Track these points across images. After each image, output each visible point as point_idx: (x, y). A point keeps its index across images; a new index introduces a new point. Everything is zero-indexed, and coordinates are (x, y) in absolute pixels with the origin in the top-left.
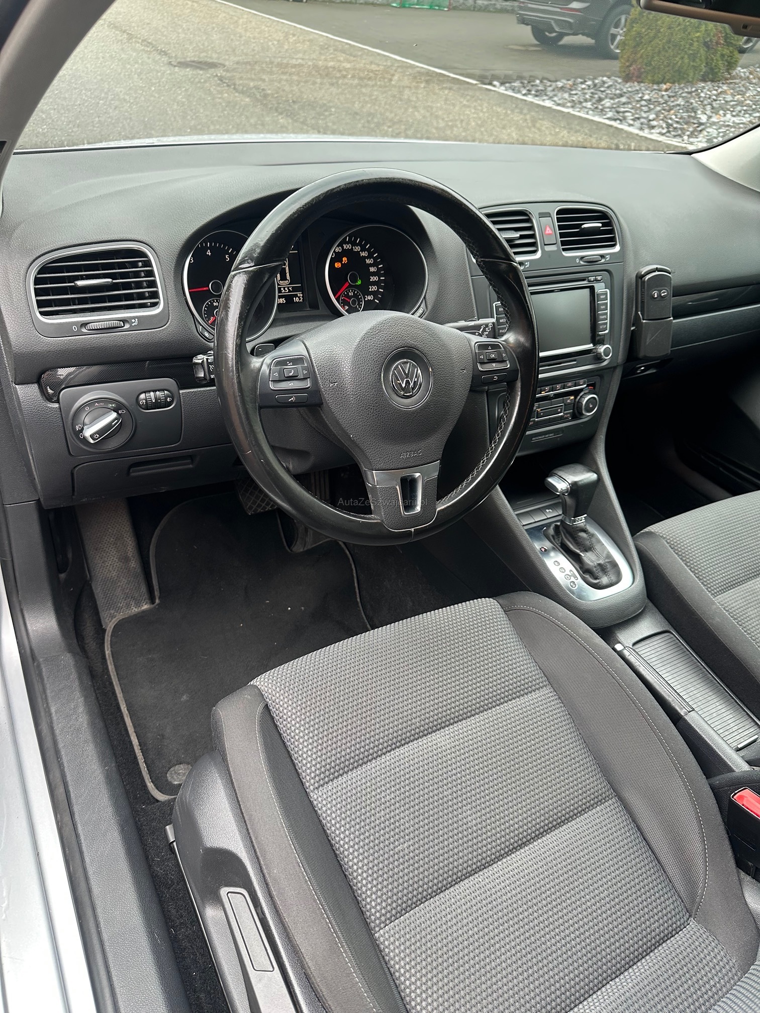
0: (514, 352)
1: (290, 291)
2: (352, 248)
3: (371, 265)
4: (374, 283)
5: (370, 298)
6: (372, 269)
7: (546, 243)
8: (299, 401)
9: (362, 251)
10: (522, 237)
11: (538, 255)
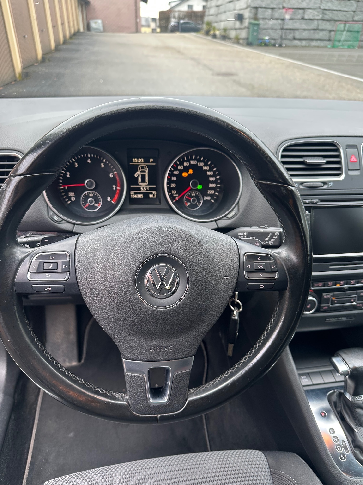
0: (285, 265)
1: (147, 190)
2: (197, 164)
3: (211, 176)
4: (212, 189)
5: (208, 198)
6: (211, 179)
7: (350, 169)
8: (53, 291)
9: (205, 165)
10: (328, 163)
11: (342, 177)
